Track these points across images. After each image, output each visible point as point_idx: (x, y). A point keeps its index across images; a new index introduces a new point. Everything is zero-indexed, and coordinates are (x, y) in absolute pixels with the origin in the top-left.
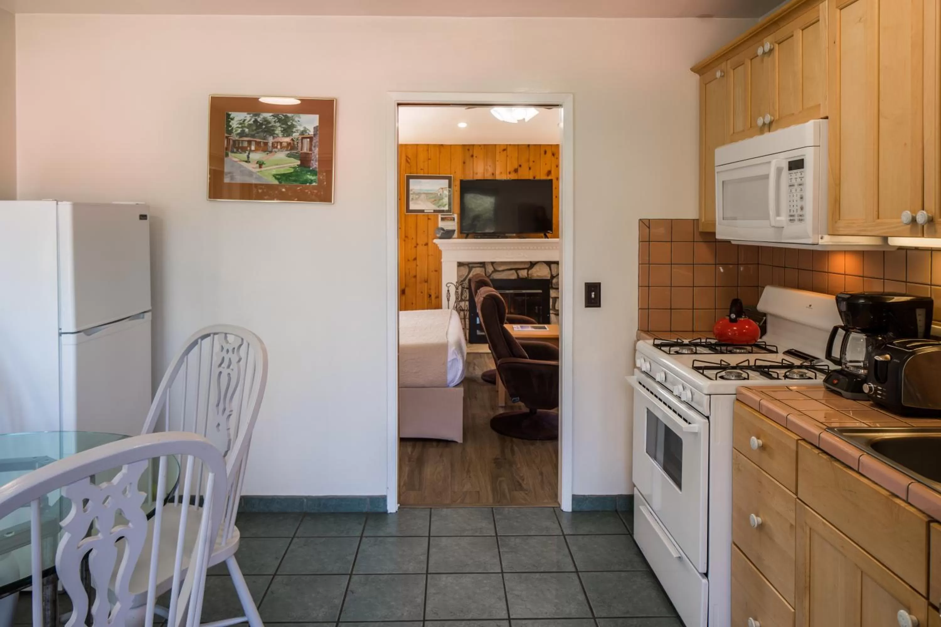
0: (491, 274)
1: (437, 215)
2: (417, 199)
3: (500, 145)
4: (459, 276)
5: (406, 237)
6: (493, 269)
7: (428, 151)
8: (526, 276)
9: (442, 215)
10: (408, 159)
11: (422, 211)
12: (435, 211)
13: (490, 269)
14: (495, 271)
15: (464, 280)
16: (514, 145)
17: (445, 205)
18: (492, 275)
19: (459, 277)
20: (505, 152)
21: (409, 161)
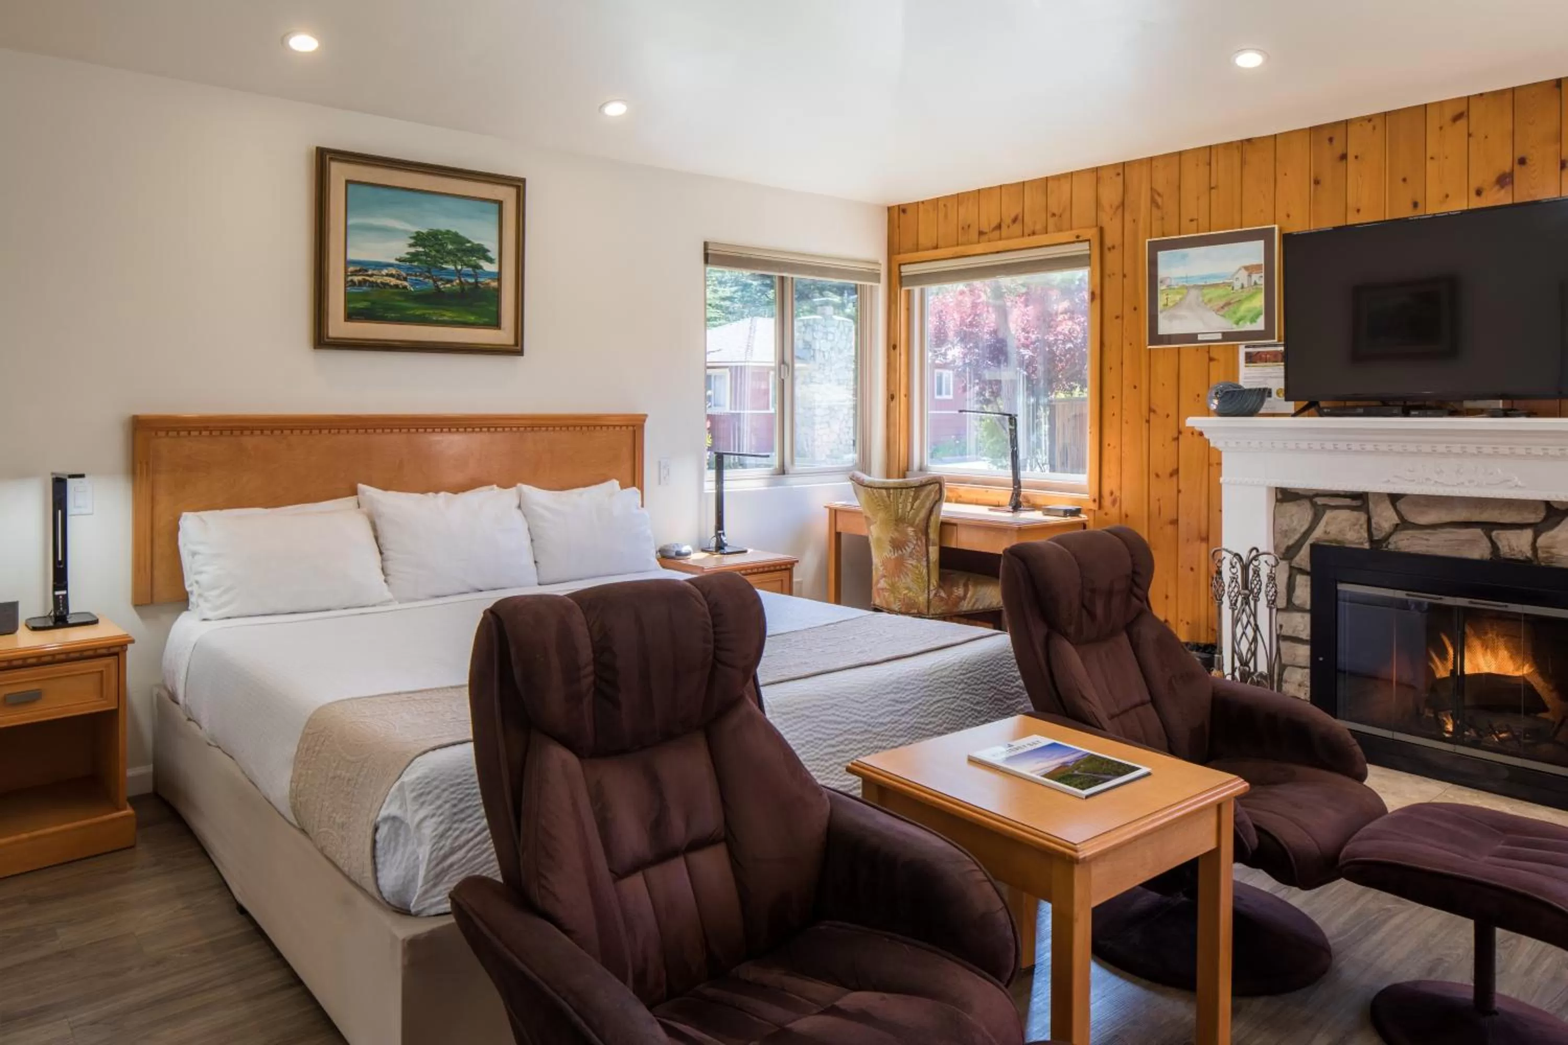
0: (1390, 535)
1: (1235, 349)
2: (1177, 305)
3: (1441, 104)
4: (1278, 532)
5: (1151, 410)
6: (1396, 520)
7: (1210, 164)
8: (1529, 554)
9: (1247, 347)
10: (1156, 197)
11: (1191, 338)
12: (1227, 336)
13: (1385, 518)
14: (1404, 524)
15: (1298, 545)
16: (1498, 94)
17: (1258, 316)
18: (1393, 539)
19: (1278, 535)
20: (1462, 123)
21: (1159, 200)
